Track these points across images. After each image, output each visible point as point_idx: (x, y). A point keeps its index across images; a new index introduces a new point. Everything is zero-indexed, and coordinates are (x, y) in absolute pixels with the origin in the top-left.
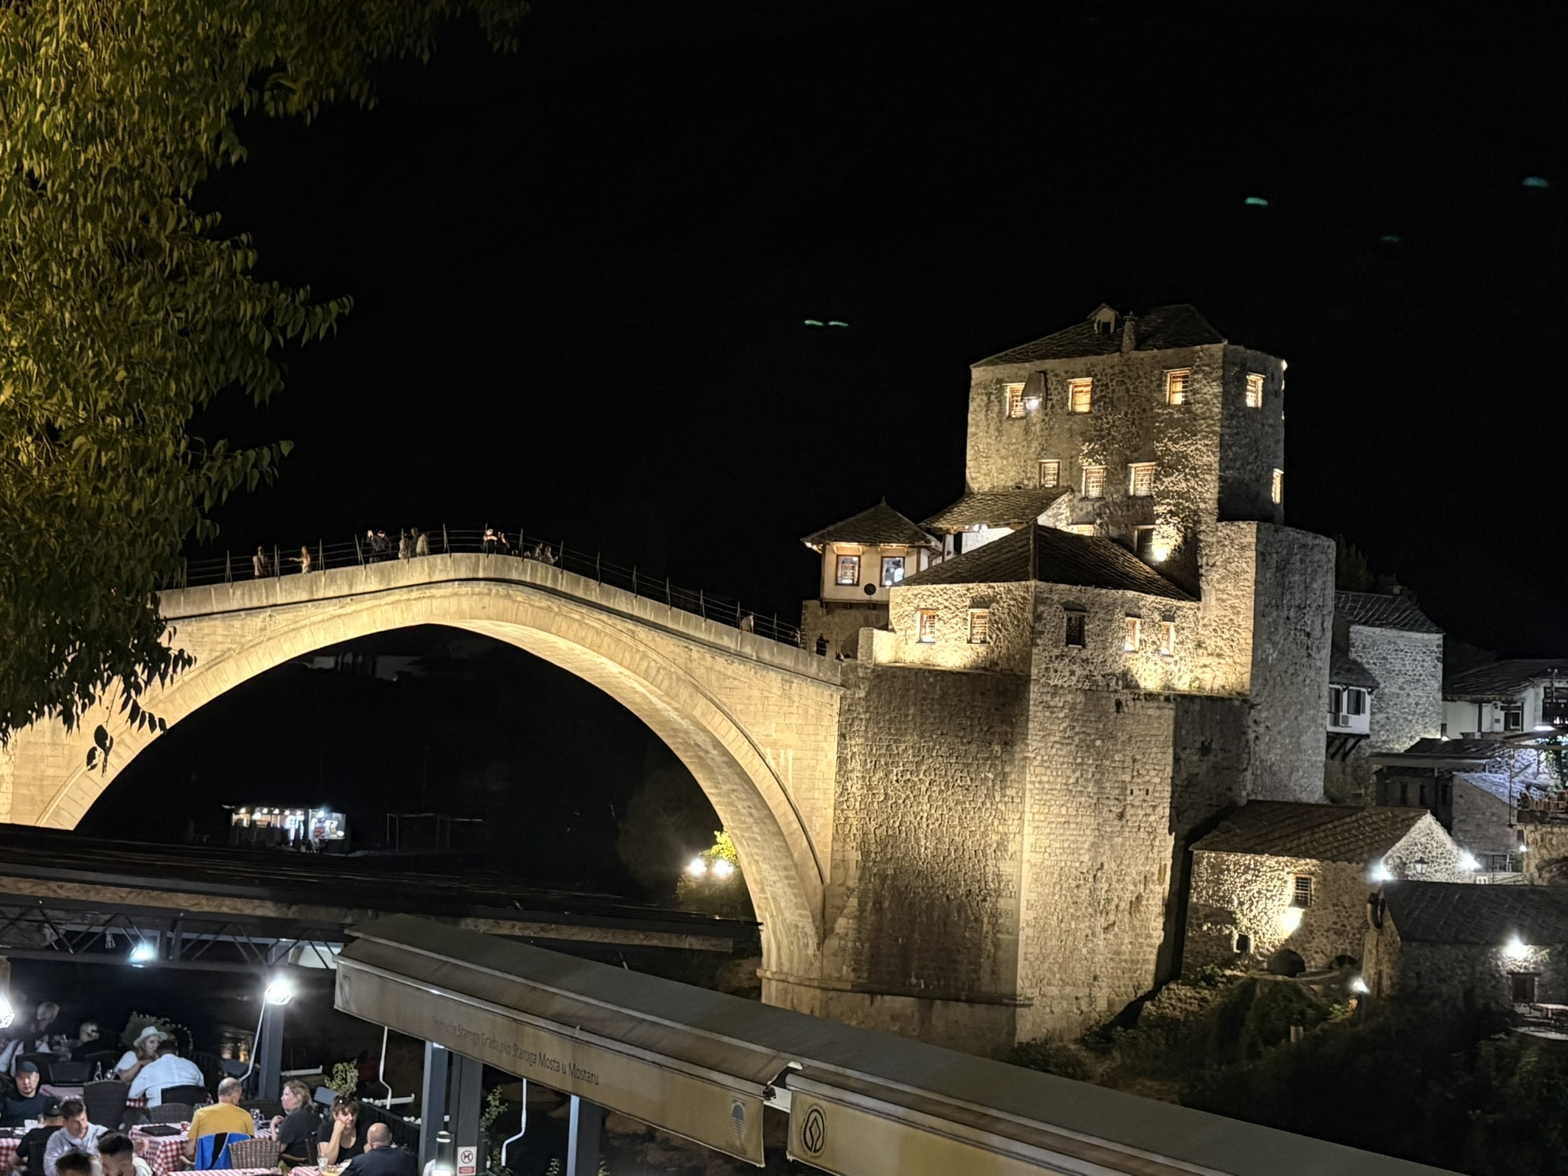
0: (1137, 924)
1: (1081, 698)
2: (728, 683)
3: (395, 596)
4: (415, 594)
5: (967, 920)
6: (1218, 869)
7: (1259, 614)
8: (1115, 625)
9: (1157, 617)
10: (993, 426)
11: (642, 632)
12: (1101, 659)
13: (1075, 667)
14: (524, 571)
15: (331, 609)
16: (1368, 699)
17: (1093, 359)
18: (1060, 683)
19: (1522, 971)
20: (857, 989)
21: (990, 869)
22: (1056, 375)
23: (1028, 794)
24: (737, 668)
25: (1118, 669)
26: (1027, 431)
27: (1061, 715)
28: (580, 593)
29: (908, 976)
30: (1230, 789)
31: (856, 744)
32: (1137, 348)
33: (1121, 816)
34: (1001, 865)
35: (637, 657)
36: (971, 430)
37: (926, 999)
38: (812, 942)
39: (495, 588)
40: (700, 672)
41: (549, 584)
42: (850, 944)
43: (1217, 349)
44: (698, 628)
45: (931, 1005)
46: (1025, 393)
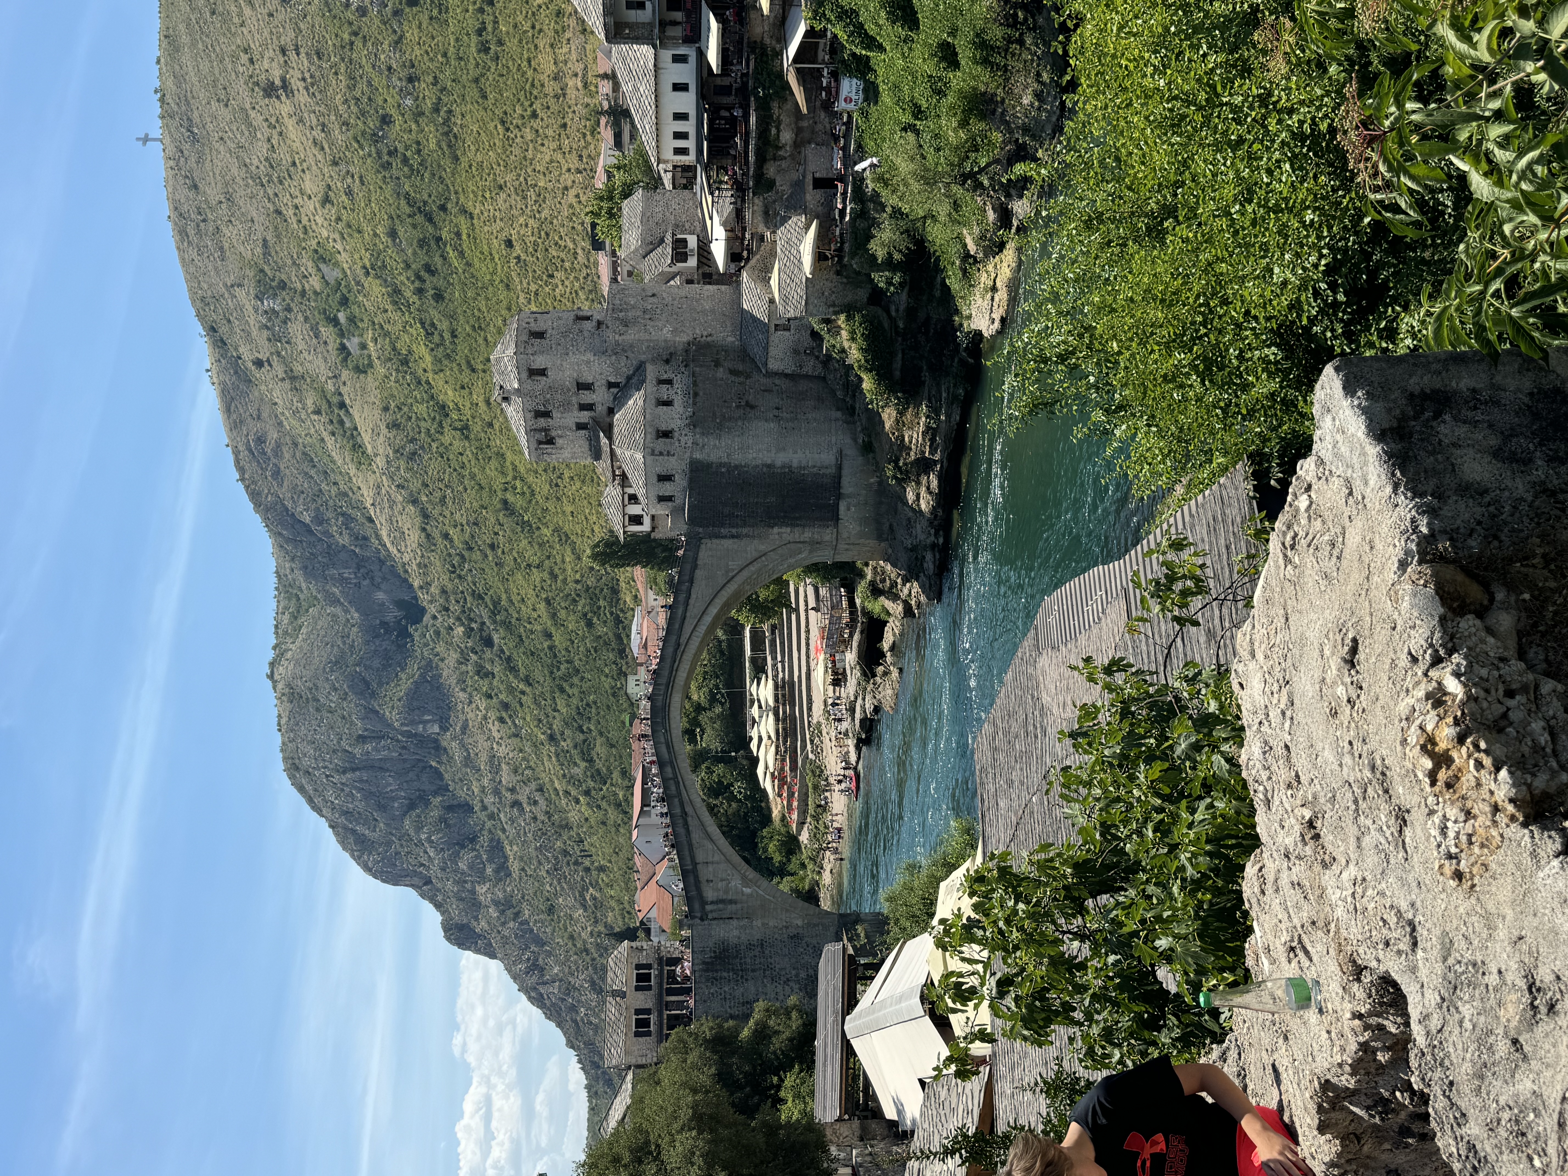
13: (683, 434)
20: (836, 525)
21: (779, 471)
27: (706, 439)
29: (829, 505)
31: (725, 531)
33: (750, 407)
34: (777, 466)
45: (843, 494)
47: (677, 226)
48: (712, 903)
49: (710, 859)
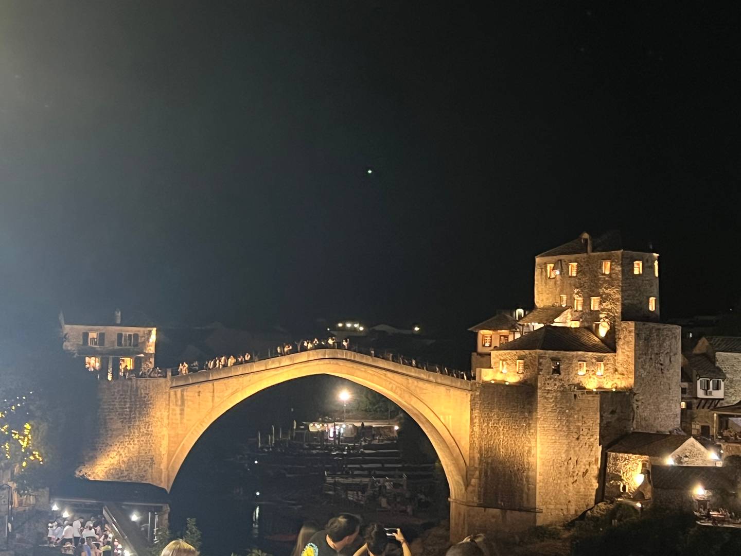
0: (587, 481)
1: (559, 394)
2: (424, 391)
3: (296, 366)
4: (303, 365)
5: (518, 480)
6: (616, 459)
7: (637, 358)
8: (573, 365)
9: (594, 361)
10: (543, 281)
11: (389, 374)
12: (567, 379)
13: (557, 382)
14: (343, 355)
15: (273, 372)
16: (722, 383)
17: (577, 255)
18: (550, 388)
19: (702, 499)
20: (479, 506)
21: (526, 460)
22: (565, 262)
23: (538, 432)
24: (427, 385)
25: (576, 381)
26: (555, 283)
27: (551, 401)
28: (364, 361)
29: (497, 501)
30: (625, 427)
31: (476, 413)
32: (593, 251)
33: (578, 439)
34: (529, 459)
35: (388, 383)
36: (536, 282)
37: (504, 509)
38: (463, 488)
39: (332, 361)
40: (413, 388)
41: (352, 359)
42: (476, 489)
43: (620, 252)
44: (411, 371)
45: (506, 511)
46: (554, 269)
47: (731, 382)
48: (182, 395)
49: (216, 395)
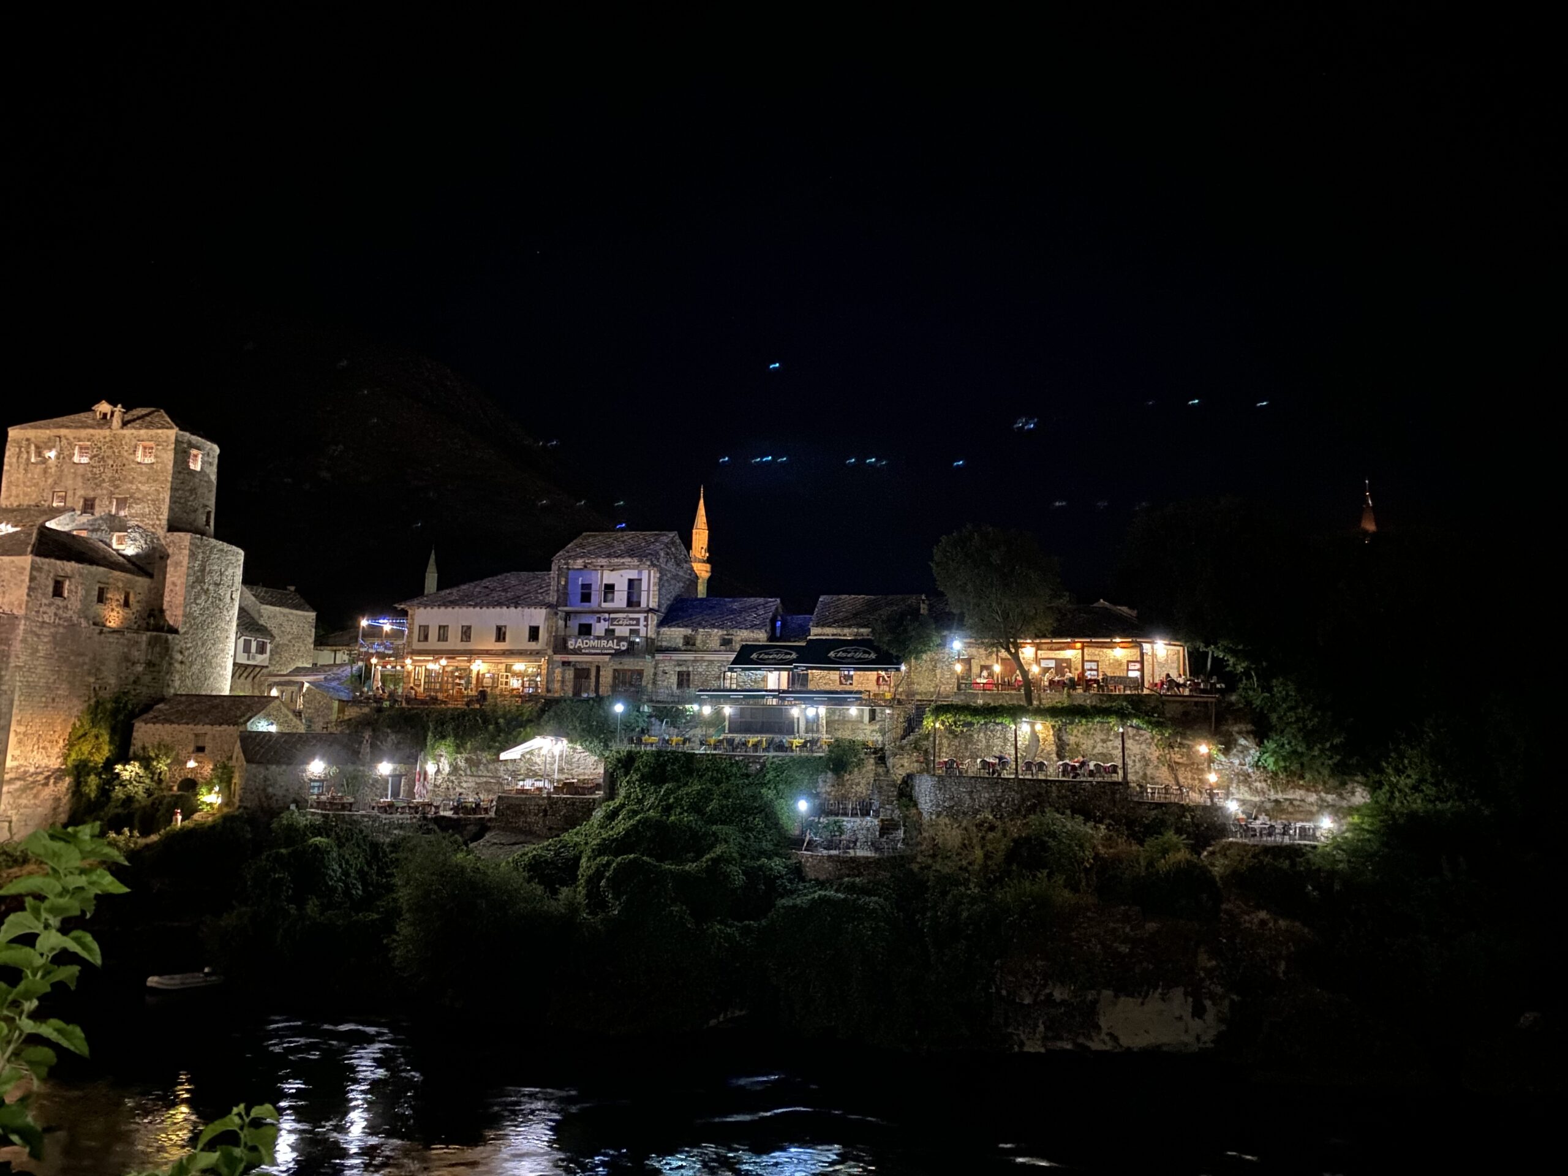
1: (61, 630)
7: (189, 587)
9: (121, 584)
10: (22, 467)
12: (78, 607)
13: (58, 611)
17: (91, 431)
18: (46, 620)
19: (320, 777)
22: (67, 439)
25: (90, 614)
26: (44, 471)
27: (46, 640)
30: (163, 687)
32: (122, 428)
43: (172, 433)
47: (278, 645)
